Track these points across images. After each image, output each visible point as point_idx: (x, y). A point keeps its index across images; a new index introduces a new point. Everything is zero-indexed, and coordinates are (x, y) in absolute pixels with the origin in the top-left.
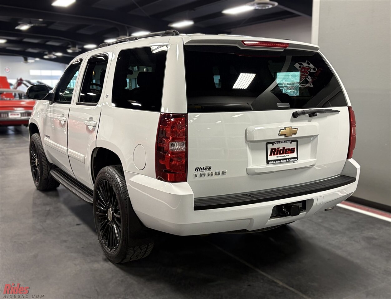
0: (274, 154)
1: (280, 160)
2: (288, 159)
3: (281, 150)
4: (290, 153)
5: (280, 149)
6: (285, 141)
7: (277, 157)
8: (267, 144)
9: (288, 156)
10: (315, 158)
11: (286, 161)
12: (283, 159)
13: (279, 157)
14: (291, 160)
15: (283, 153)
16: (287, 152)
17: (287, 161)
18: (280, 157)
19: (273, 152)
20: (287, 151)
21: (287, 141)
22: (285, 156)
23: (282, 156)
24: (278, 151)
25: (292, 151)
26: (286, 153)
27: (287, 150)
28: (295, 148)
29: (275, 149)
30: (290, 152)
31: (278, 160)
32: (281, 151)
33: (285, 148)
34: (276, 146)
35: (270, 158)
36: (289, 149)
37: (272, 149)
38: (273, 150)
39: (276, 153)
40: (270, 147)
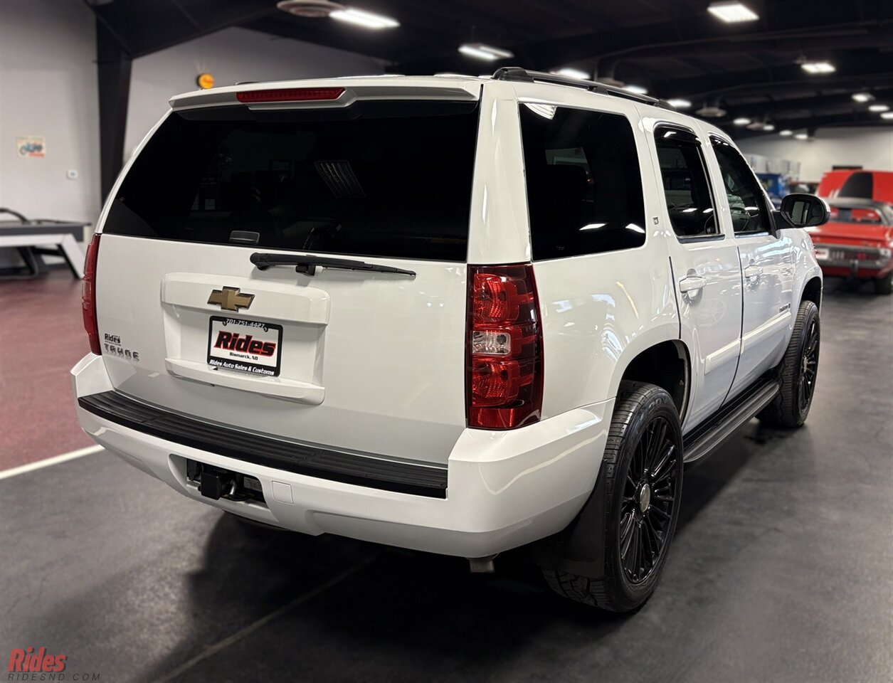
0: (225, 347)
1: (234, 362)
2: (253, 365)
3: (241, 340)
4: (263, 354)
5: (240, 337)
6: (249, 322)
7: (231, 354)
8: (213, 319)
9: (256, 358)
10: (322, 386)
11: (246, 368)
12: (240, 363)
13: (235, 355)
14: (260, 371)
15: (244, 350)
16: (254, 349)
17: (250, 369)
18: (238, 355)
19: (224, 340)
20: (256, 347)
21: (255, 323)
22: (248, 357)
23: (242, 356)
24: (234, 340)
25: (267, 349)
26: (251, 351)
27: (256, 345)
28: (274, 345)
29: (229, 335)
30: (262, 350)
31: (229, 361)
32: (241, 344)
33: (252, 339)
34: (231, 328)
35: (216, 352)
36: (260, 343)
37: (222, 334)
38: (225, 337)
39: (229, 344)
40: (218, 326)
